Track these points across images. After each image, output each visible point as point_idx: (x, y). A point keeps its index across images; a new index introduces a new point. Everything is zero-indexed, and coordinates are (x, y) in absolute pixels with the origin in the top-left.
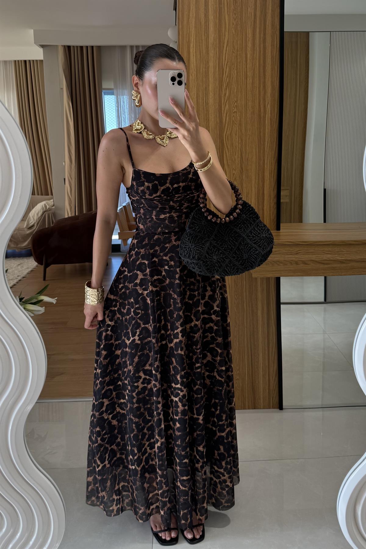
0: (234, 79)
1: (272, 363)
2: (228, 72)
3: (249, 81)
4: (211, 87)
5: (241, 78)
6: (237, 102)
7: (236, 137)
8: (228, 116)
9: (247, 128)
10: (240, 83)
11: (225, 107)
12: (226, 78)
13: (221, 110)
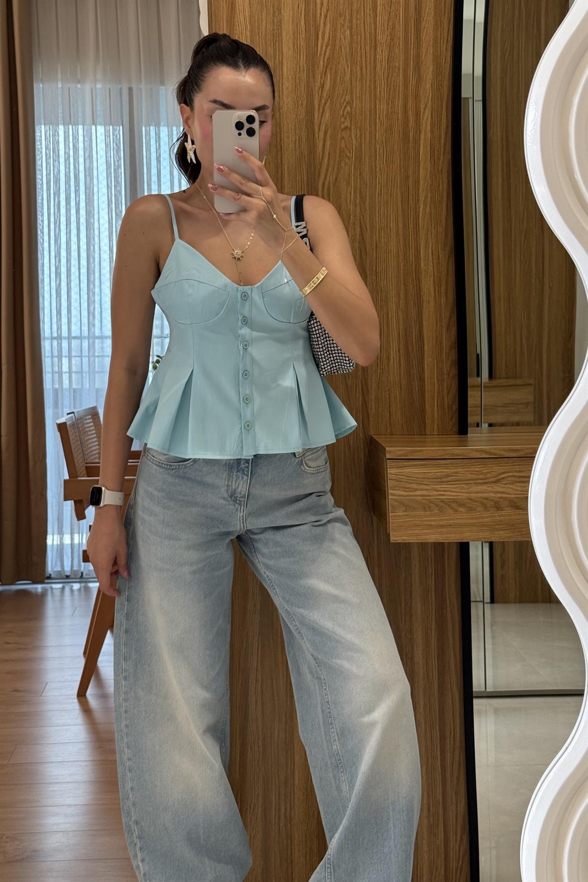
0: (343, 51)
1: (454, 795)
2: (329, 34)
3: (382, 54)
4: (287, 67)
5: (363, 48)
6: (352, 104)
7: (349, 189)
8: (330, 137)
9: (376, 168)
10: (359, 59)
11: (322, 116)
12: (324, 48)
13: (312, 123)
